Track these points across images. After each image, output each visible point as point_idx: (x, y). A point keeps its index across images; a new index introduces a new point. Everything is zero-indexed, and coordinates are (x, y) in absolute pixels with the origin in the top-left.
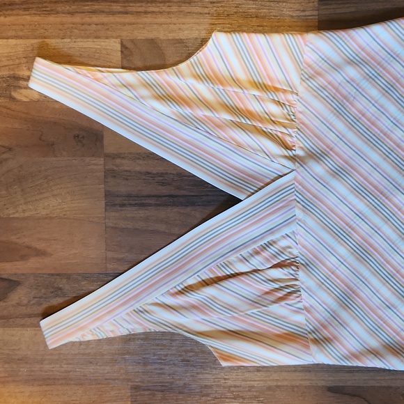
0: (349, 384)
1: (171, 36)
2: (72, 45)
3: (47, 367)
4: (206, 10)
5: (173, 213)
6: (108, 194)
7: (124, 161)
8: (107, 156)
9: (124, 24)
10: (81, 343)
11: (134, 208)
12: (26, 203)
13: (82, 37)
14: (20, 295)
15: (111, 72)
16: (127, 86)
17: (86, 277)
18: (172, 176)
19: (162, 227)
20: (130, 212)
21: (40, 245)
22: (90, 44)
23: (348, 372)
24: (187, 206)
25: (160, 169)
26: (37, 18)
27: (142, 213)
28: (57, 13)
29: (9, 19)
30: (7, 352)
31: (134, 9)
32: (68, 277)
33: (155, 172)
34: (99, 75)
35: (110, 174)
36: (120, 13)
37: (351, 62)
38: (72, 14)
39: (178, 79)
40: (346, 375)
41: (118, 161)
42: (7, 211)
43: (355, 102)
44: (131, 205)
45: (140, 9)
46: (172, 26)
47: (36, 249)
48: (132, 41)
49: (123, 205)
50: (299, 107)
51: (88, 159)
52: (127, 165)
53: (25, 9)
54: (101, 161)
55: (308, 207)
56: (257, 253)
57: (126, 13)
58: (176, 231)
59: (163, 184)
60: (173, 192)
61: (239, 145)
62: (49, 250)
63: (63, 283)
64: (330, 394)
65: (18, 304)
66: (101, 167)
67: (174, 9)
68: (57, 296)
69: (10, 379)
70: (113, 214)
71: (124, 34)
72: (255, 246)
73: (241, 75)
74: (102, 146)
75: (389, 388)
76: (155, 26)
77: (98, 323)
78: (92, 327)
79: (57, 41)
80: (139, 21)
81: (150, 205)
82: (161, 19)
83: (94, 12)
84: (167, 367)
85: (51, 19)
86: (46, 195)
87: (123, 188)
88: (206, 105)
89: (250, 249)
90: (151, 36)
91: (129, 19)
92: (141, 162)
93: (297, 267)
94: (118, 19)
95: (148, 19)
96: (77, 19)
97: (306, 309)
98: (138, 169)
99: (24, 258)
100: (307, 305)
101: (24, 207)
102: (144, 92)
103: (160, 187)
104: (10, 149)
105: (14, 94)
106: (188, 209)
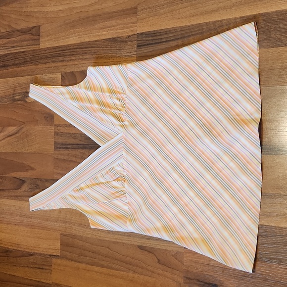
0: (148, 245)
1: (79, 70)
2: (45, 77)
3: (33, 220)
4: (92, 57)
5: (78, 152)
6: (55, 143)
7: (61, 128)
8: (55, 125)
9: (63, 66)
10: (44, 211)
11: (64, 150)
12: (28, 146)
13: (49, 73)
14: (25, 187)
15: (57, 88)
16: (62, 94)
17: (47, 180)
18: (78, 135)
19: (74, 159)
20: (63, 151)
21: (32, 165)
22: (51, 76)
23: (147, 239)
24: (83, 149)
25: (74, 132)
26: (34, 67)
27: (67, 152)
28: (41, 63)
29: (26, 68)
30: (20, 212)
31: (66, 59)
32: (41, 180)
33: (72, 133)
34: (53, 89)
35: (56, 134)
36: (62, 61)
37: (150, 76)
38: (45, 63)
39: (79, 89)
40: (147, 240)
41: (59, 128)
42: (22, 150)
43: (151, 97)
44: (63, 148)
45: (68, 59)
46: (80, 65)
47: (31, 167)
48: (65, 73)
49: (60, 148)
50: (127, 101)
51: (49, 127)
52: (62, 130)
53: (31, 63)
54: (53, 128)
55: (128, 151)
56: (107, 173)
57: (64, 61)
58: (79, 161)
59: (74, 138)
60: (78, 143)
61: (102, 120)
62: (35, 167)
63: (39, 183)
64: (139, 250)
65: (25, 191)
66: (53, 131)
67: (81, 57)
68: (37, 188)
69: (21, 224)
70: (57, 152)
71: (63, 70)
72: (107, 169)
73: (104, 86)
74: (53, 121)
75: (166, 250)
76: (74, 66)
77: (49, 202)
78: (47, 203)
79: (41, 75)
80: (68, 64)
81: (70, 148)
82: (76, 63)
83: (53, 62)
84: (74, 226)
85: (39, 66)
86: (34, 143)
87: (60, 140)
88: (90, 101)
89: (105, 171)
90: (72, 70)
91: (65, 63)
92: (67, 128)
93: (125, 181)
94: (61, 64)
95: (71, 63)
96: (47, 65)
97: (128, 203)
98: (66, 131)
99: (27, 170)
100: (130, 201)
101: (28, 148)
102: (67, 96)
103: (73, 140)
104: (24, 123)
105: (26, 100)
106: (84, 151)
